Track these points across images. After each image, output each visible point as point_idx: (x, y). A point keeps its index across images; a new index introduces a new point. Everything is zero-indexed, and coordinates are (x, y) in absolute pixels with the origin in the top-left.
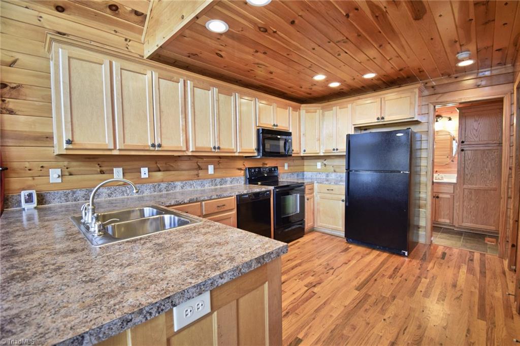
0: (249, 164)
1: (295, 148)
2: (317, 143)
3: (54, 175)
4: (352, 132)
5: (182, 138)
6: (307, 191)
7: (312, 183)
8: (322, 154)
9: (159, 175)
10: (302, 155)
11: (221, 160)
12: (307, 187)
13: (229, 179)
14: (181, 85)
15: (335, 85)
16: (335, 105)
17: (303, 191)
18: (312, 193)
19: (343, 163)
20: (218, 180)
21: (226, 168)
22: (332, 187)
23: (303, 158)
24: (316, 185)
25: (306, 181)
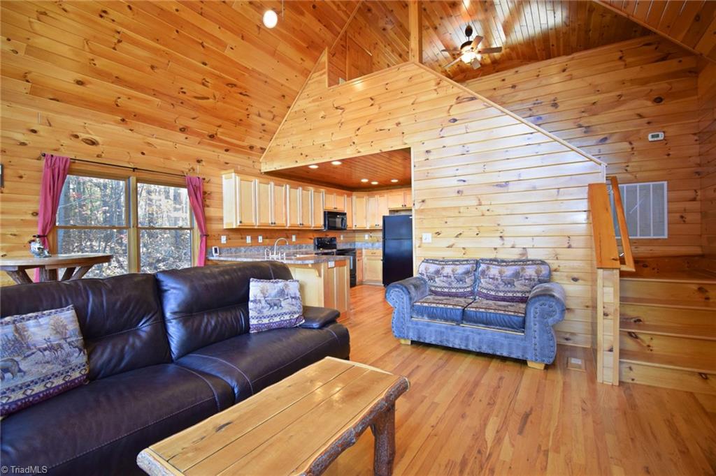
0: (317, 235)
1: (349, 223)
2: (365, 221)
3: (224, 239)
4: (387, 214)
5: (284, 219)
6: (357, 255)
7: (361, 249)
8: (368, 228)
9: (267, 240)
10: (354, 229)
11: (300, 232)
12: (358, 252)
13: (304, 245)
14: (284, 188)
15: (375, 183)
16: (376, 194)
17: (355, 253)
18: (362, 256)
19: (380, 235)
20: (298, 246)
21: (302, 238)
22: (375, 251)
23: (354, 231)
24: (364, 250)
25: (356, 247)
